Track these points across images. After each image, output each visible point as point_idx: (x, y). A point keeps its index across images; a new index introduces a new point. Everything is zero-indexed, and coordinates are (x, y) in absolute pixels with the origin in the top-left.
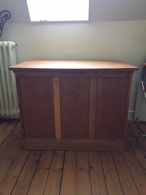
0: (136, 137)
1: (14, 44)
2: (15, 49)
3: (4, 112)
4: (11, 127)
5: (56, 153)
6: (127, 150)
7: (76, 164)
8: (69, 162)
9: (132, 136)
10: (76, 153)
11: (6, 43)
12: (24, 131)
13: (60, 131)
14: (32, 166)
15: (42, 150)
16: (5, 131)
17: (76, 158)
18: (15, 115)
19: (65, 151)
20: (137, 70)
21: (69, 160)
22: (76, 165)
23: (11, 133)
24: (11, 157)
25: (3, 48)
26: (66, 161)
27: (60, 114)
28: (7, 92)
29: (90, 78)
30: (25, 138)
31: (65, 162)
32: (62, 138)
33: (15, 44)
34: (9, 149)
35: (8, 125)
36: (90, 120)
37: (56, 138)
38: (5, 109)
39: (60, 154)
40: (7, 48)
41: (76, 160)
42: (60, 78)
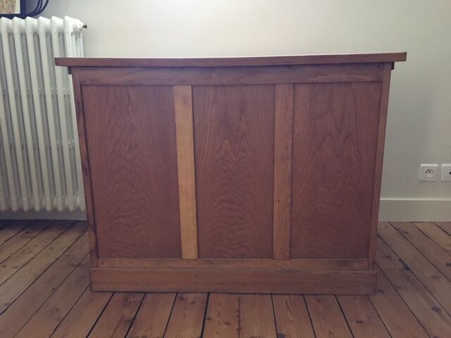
0: (401, 260)
1: (80, 24)
2: (81, 39)
3: (52, 200)
4: (67, 239)
5: (182, 299)
6: (381, 291)
7: (238, 327)
8: (219, 321)
9: (389, 257)
10: (239, 300)
11: (57, 21)
12: (96, 239)
13: (193, 236)
14: (115, 331)
15: (146, 293)
16: (51, 248)
17: (239, 311)
18: (79, 208)
19: (209, 293)
20: (405, 60)
21: (219, 316)
22: (239, 330)
23: (66, 253)
24: (58, 310)
25: (51, 35)
26: (210, 319)
27: (194, 189)
28: (60, 149)
29: (275, 85)
30: (98, 257)
31: (206, 321)
32: (199, 257)
33: (82, 24)
34: (54, 290)
35: (59, 236)
36: (276, 205)
37: (184, 257)
38: (55, 193)
39: (193, 302)
40: (62, 34)
41: (239, 316)
42: (192, 86)
